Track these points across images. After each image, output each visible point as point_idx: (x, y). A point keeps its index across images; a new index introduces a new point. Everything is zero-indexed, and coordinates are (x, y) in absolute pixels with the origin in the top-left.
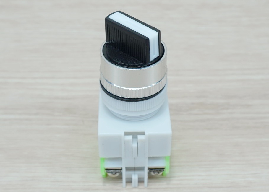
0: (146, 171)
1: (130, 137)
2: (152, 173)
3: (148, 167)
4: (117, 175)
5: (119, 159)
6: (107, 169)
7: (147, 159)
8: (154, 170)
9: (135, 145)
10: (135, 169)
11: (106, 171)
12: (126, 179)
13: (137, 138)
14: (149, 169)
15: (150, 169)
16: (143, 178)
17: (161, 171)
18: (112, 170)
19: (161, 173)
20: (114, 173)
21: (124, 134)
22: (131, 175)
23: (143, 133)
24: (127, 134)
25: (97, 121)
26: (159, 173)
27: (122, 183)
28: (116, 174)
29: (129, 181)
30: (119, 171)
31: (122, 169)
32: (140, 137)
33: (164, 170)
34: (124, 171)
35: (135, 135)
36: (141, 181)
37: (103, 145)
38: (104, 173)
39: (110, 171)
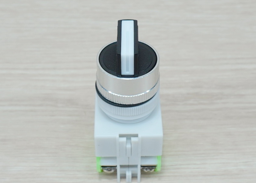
0: (139, 168)
1: (124, 139)
2: (145, 170)
3: (141, 165)
4: (113, 171)
5: (114, 158)
6: (103, 167)
7: (140, 159)
8: (146, 167)
9: (129, 146)
10: (128, 166)
11: (102, 168)
12: (121, 175)
13: (130, 139)
14: (141, 166)
15: (143, 167)
16: (137, 174)
17: (153, 168)
18: (108, 167)
19: (153, 170)
20: (109, 170)
21: (118, 136)
22: (126, 172)
23: (136, 136)
24: (121, 136)
25: (93, 125)
26: (151, 170)
27: (116, 178)
28: (111, 170)
29: (123, 177)
30: (114, 168)
31: (116, 166)
32: (133, 139)
33: (156, 167)
34: (118, 168)
35: (129, 137)
36: (134, 177)
37: (99, 146)
38: (99, 169)
39: (106, 168)
